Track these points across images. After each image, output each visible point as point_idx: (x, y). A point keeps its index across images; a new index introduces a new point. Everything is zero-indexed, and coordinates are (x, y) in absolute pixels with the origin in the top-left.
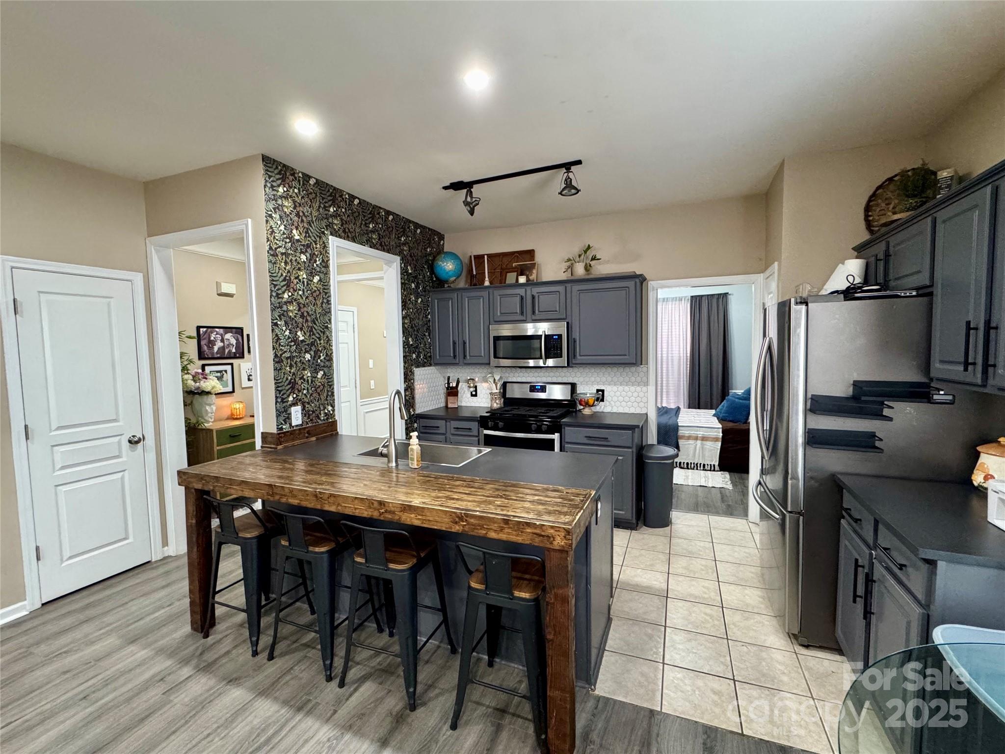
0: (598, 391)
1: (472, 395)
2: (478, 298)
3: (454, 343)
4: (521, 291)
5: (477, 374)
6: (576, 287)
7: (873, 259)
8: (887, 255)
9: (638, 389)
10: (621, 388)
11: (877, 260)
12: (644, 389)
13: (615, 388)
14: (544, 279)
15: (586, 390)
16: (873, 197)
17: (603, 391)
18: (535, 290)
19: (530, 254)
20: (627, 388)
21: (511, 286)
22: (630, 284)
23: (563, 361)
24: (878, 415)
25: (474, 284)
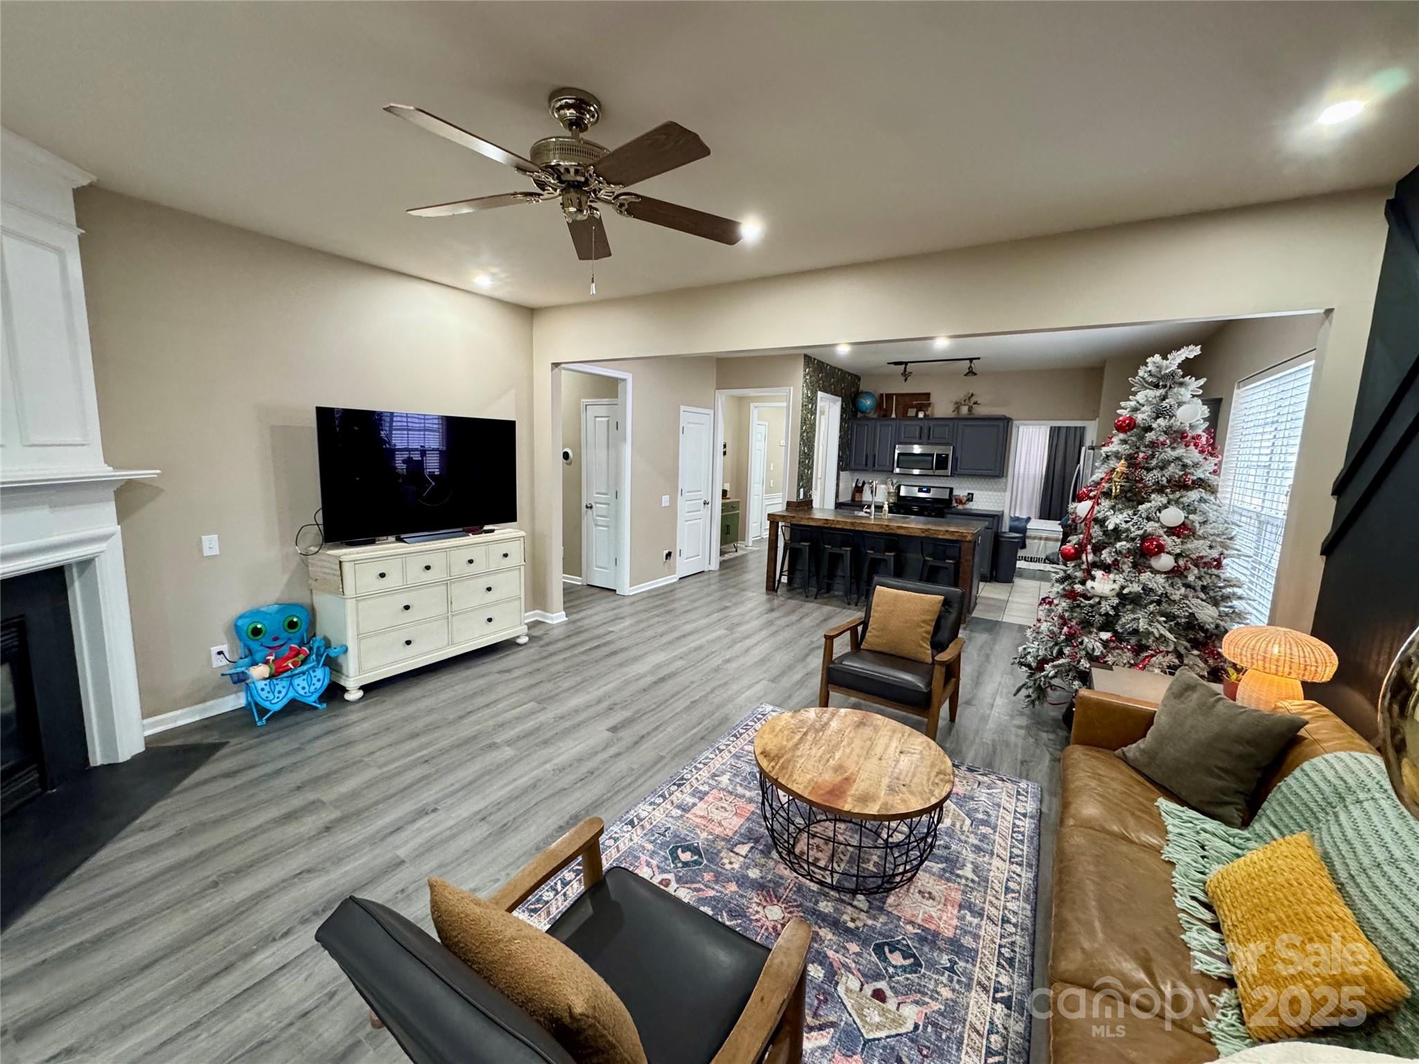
0: (969, 494)
2: (889, 425)
3: (867, 456)
4: (921, 423)
6: (961, 423)
9: (999, 493)
10: (986, 493)
13: (981, 493)
14: (936, 416)
15: (960, 492)
17: (972, 494)
18: (931, 423)
19: (928, 395)
20: (990, 493)
21: (910, 419)
22: (1001, 424)
23: (949, 472)
25: (885, 416)
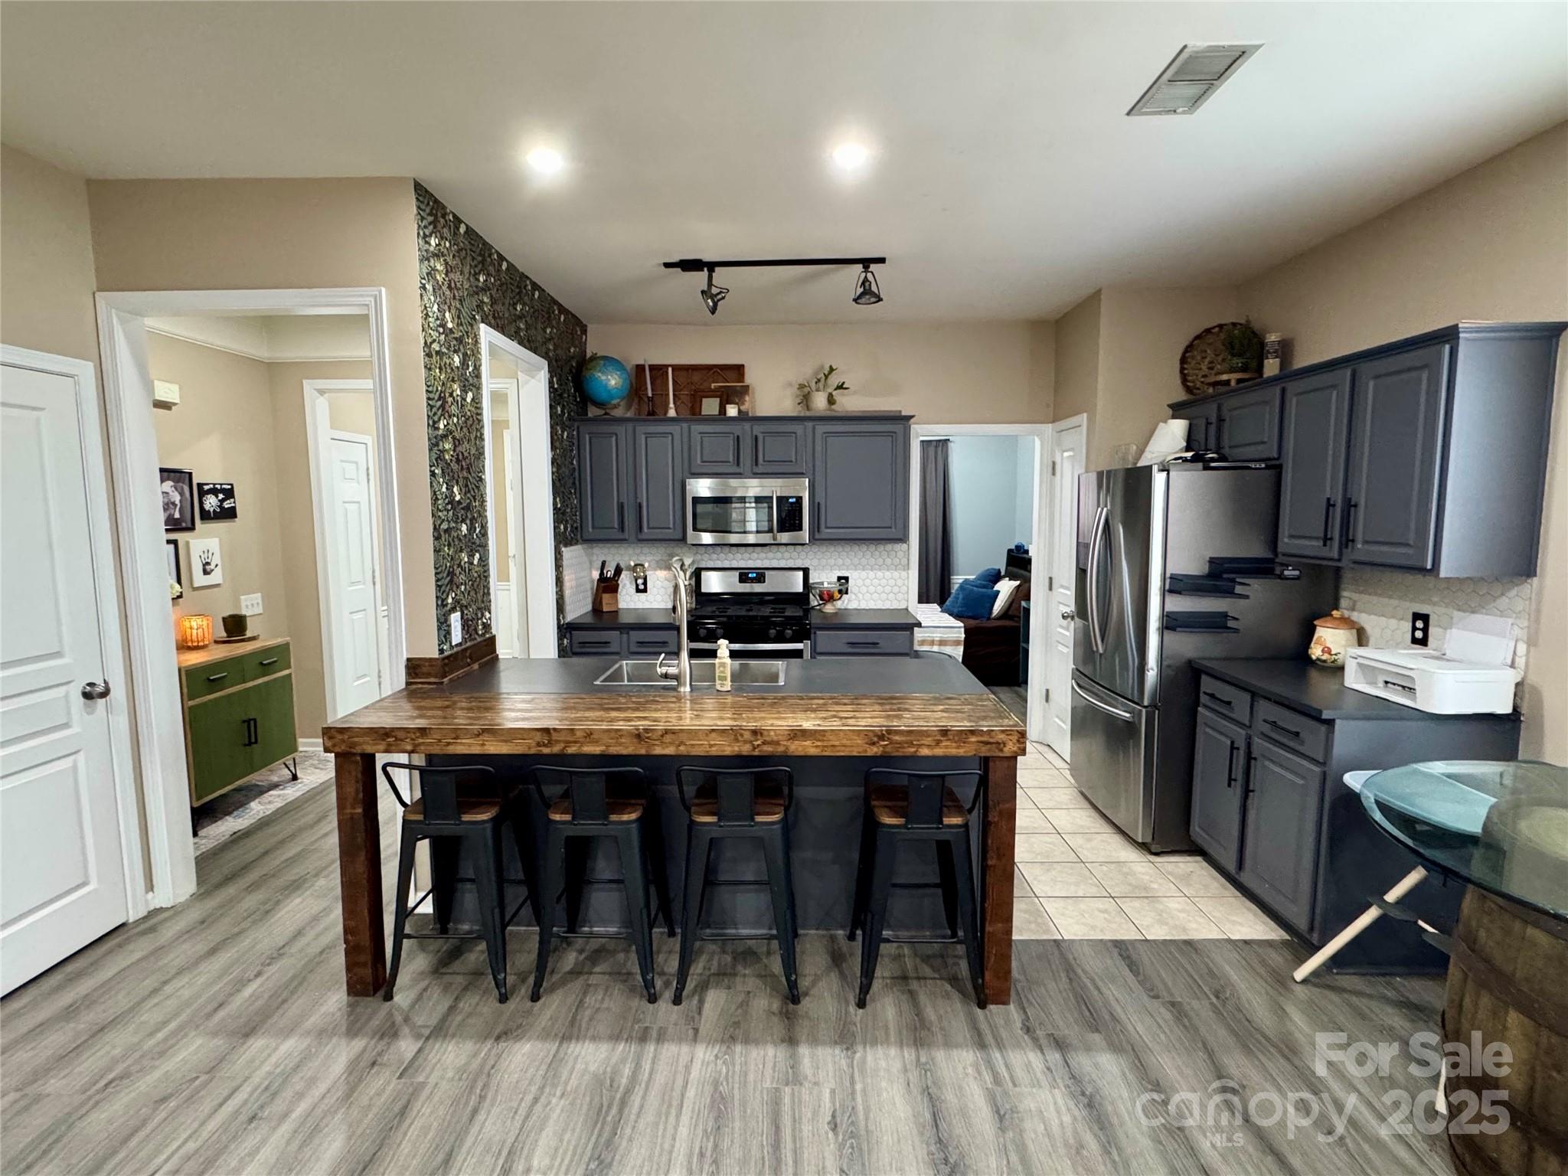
0: (840, 578)
1: (638, 591)
2: (664, 434)
3: (621, 507)
4: (737, 429)
5: (647, 556)
6: (821, 428)
7: (1202, 422)
8: (1221, 420)
9: (896, 574)
10: (871, 574)
11: (1208, 424)
12: (904, 574)
13: (864, 574)
14: (759, 414)
15: (824, 577)
16: (1189, 348)
17: (846, 579)
18: (758, 429)
19: (739, 370)
20: (880, 574)
21: (710, 419)
22: (897, 428)
23: (805, 534)
24: (1229, 593)
25: (652, 413)
